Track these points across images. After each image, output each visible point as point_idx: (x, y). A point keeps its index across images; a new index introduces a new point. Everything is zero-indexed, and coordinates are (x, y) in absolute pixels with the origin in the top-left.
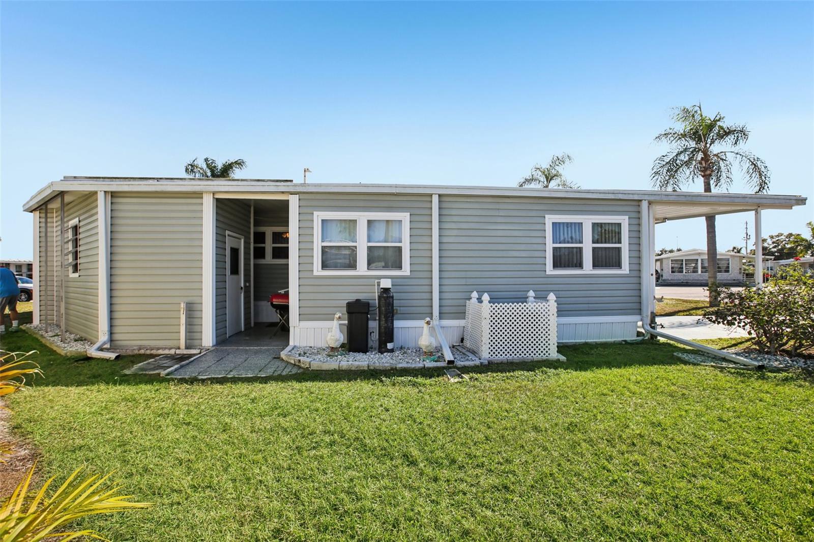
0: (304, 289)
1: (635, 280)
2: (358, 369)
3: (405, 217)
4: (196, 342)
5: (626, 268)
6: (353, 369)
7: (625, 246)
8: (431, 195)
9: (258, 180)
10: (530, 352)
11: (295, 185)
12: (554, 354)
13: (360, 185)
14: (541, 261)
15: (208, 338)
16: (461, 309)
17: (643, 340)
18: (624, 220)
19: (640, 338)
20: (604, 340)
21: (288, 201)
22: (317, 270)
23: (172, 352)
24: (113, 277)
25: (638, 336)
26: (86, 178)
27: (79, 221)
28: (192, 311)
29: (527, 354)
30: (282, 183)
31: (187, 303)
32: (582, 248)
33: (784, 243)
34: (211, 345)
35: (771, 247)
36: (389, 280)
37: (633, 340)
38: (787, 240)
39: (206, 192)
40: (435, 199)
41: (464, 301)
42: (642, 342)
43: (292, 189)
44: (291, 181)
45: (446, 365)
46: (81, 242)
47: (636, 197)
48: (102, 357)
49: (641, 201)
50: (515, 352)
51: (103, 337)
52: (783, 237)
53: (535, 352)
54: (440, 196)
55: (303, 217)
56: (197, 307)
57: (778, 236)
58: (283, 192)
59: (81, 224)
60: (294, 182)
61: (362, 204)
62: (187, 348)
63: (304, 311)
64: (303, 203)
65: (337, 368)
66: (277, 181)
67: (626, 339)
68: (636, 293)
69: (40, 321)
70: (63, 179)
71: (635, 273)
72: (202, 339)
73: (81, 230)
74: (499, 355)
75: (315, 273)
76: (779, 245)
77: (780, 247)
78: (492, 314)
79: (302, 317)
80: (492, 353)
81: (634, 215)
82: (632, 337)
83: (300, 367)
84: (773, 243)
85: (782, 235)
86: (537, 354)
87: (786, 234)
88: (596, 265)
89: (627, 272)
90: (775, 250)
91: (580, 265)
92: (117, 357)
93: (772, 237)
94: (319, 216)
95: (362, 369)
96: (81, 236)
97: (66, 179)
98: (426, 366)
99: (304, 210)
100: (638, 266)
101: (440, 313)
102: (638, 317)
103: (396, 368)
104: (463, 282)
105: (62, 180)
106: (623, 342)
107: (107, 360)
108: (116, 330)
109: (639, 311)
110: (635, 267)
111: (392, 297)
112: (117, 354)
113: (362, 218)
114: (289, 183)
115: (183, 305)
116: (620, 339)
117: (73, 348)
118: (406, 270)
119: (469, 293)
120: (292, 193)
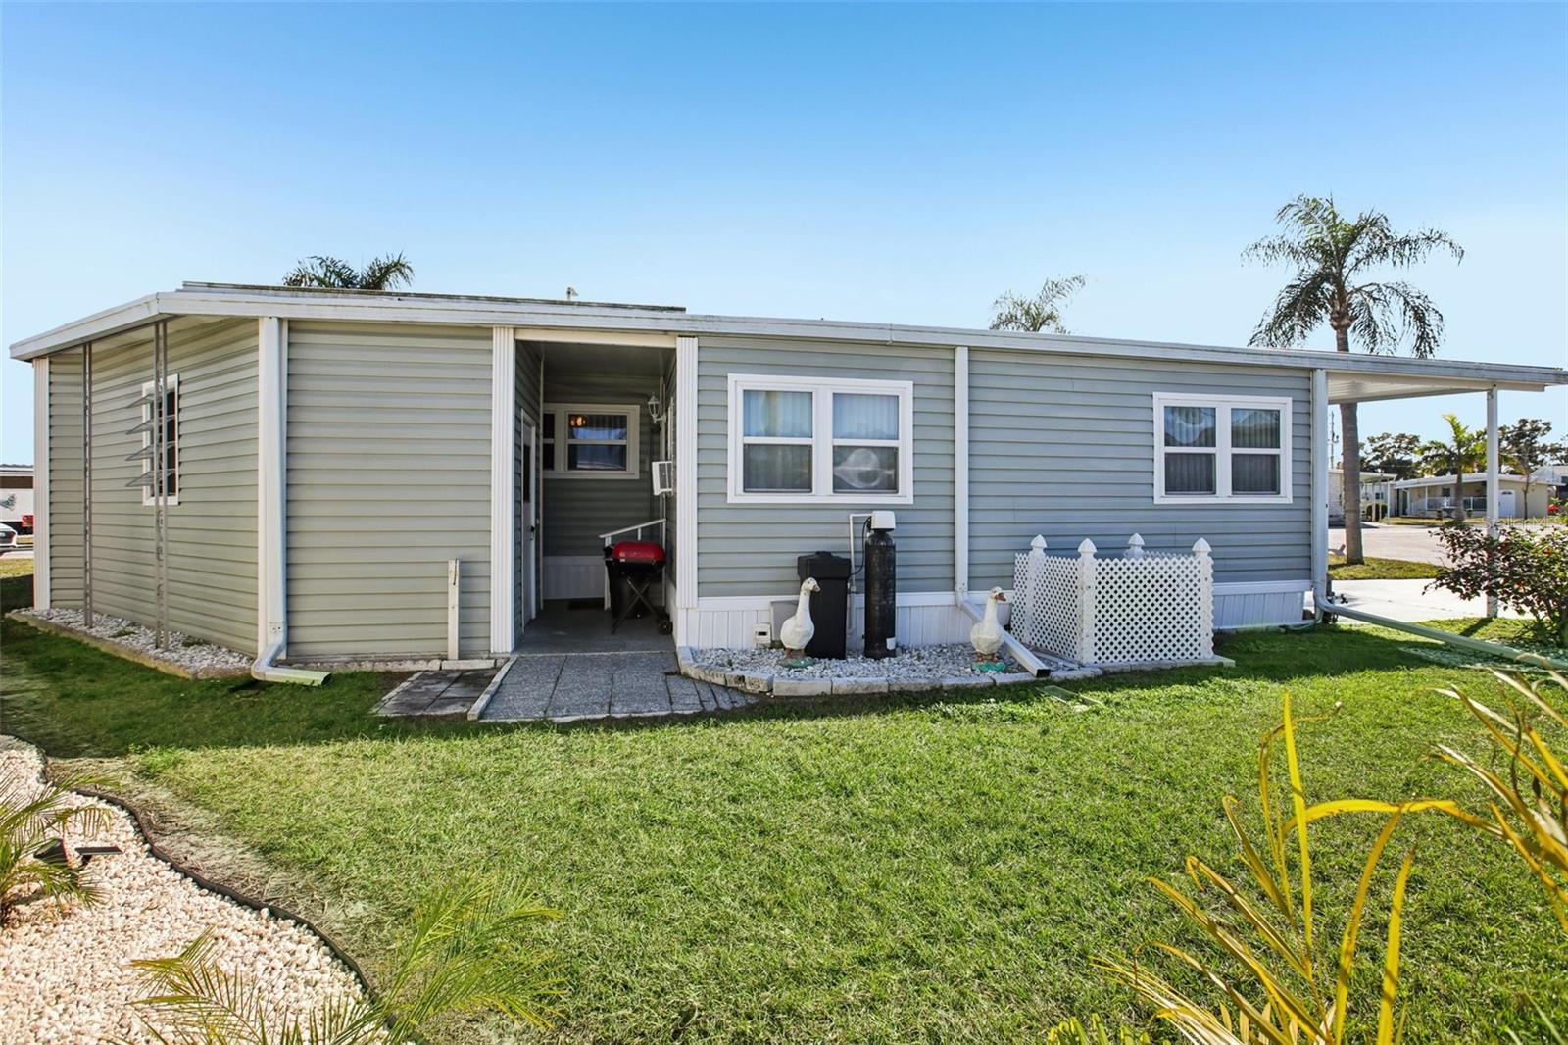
0: (708, 531)
1: (1300, 515)
2: (869, 691)
3: (904, 389)
4: (478, 644)
5: (1286, 495)
6: (860, 691)
7: (1285, 452)
8: (953, 349)
9: (615, 306)
10: (1166, 650)
11: (693, 319)
12: (1207, 655)
13: (822, 323)
14: (1144, 478)
15: (501, 635)
16: (1006, 570)
17: (1315, 625)
18: (1284, 405)
19: (1310, 622)
20: (1249, 626)
21: (675, 350)
22: (735, 491)
23: (435, 665)
24: (293, 506)
25: (1304, 618)
26: (236, 287)
27: (180, 383)
28: (471, 578)
29: (1161, 655)
30: (666, 314)
31: (461, 562)
32: (1214, 455)
33: (1391, 450)
34: (509, 650)
35: (1370, 457)
36: (891, 515)
37: (1298, 626)
38: (1397, 445)
39: (503, 327)
40: (962, 356)
41: (1010, 554)
42: (1313, 630)
43: (686, 327)
44: (683, 309)
45: (1034, 679)
46: (184, 429)
47: (1307, 364)
48: (292, 681)
49: (1313, 370)
50: (1141, 651)
51: (269, 638)
52: (1389, 440)
53: (1174, 650)
54: (971, 349)
55: (707, 384)
56: (479, 569)
57: (1383, 438)
58: (666, 332)
59: (184, 389)
60: (687, 312)
61: (822, 361)
62: (462, 656)
63: (711, 576)
64: (707, 356)
65: (827, 691)
66: (653, 308)
67: (1288, 624)
68: (1301, 539)
69: (51, 601)
70: (182, 288)
71: (1302, 503)
72: (489, 638)
73: (184, 403)
74: (1112, 657)
75: (731, 499)
76: (1383, 455)
77: (1385, 458)
78: (1100, 579)
79: (705, 588)
80: (1099, 654)
81: (1302, 396)
82: (1295, 621)
83: (743, 693)
84: (1375, 450)
85: (1388, 436)
86: (1179, 654)
87: (1395, 435)
88: (1238, 487)
89: (1290, 500)
90: (1377, 462)
91: (1210, 487)
92: (327, 680)
93: (1372, 441)
94: (739, 382)
95: (876, 691)
96: (183, 416)
97: (189, 287)
98: (998, 682)
99: (708, 370)
100: (1306, 489)
101: (969, 578)
102: (1307, 583)
103: (941, 686)
104: (1009, 517)
105: (178, 291)
106: (1283, 630)
107: (308, 688)
108: (300, 620)
109: (1307, 572)
110: (1302, 491)
111: (894, 547)
112: (327, 674)
113: (824, 388)
114: (677, 314)
115: (453, 566)
116: (1276, 624)
117: (200, 663)
118: (906, 494)
119: (1027, 539)
120: (683, 335)
